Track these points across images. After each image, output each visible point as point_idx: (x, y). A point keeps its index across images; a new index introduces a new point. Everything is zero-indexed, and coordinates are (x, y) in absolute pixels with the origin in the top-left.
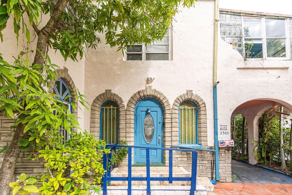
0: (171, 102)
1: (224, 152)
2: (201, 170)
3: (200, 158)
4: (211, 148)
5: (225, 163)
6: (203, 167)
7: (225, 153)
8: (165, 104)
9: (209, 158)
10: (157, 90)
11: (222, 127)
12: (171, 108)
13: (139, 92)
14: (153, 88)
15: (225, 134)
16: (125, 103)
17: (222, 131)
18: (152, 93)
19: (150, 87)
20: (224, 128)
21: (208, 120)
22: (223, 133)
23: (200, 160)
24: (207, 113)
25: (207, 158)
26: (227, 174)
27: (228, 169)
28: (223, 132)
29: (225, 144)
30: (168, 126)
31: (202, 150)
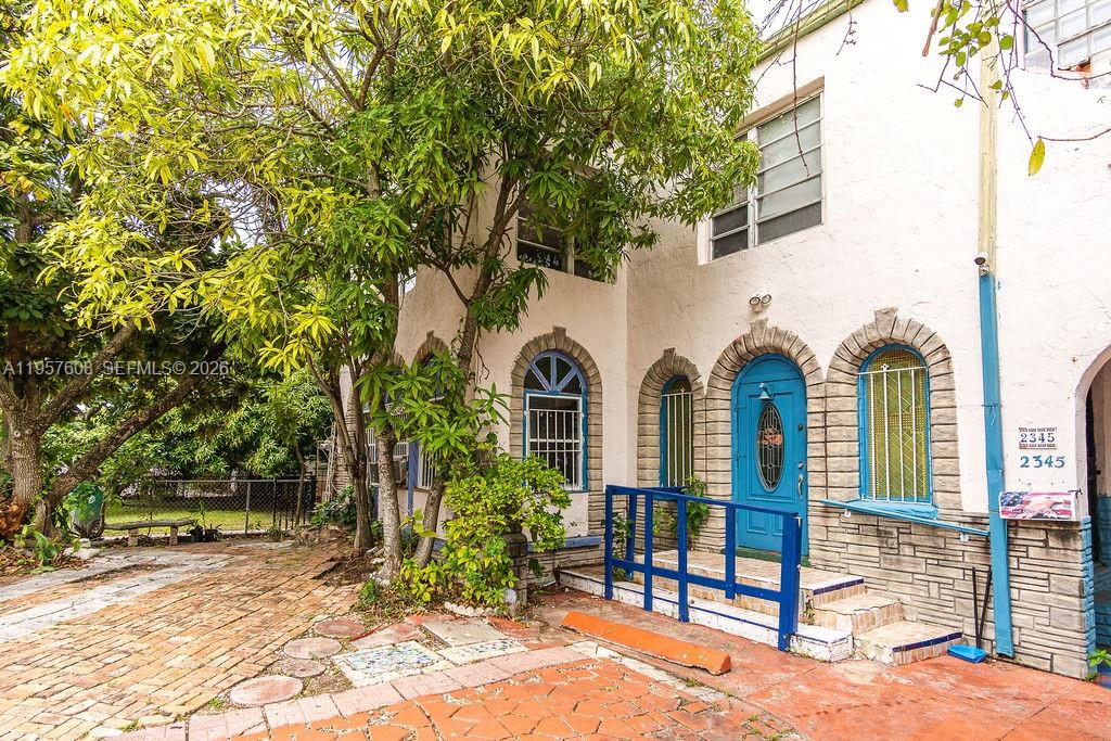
0: (824, 360)
1: (1041, 544)
2: (931, 601)
3: (930, 556)
4: (976, 520)
5: (1047, 589)
6: (943, 591)
7: (1046, 546)
8: (806, 369)
9: (967, 559)
10: (782, 328)
11: (1029, 438)
12: (825, 377)
13: (735, 343)
14: (769, 325)
15: (1045, 466)
16: (704, 380)
17: (1030, 454)
18: (769, 340)
19: (762, 323)
20: (1038, 442)
21: (960, 414)
22: (1032, 462)
23: (929, 562)
24: (957, 386)
25: (961, 559)
26: (1060, 639)
27: (1063, 620)
28: (1037, 458)
29: (1028, 507)
30: (816, 439)
31: (935, 527)
